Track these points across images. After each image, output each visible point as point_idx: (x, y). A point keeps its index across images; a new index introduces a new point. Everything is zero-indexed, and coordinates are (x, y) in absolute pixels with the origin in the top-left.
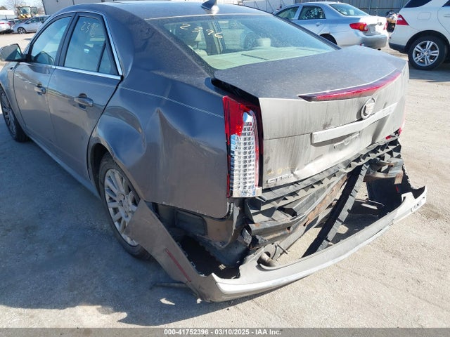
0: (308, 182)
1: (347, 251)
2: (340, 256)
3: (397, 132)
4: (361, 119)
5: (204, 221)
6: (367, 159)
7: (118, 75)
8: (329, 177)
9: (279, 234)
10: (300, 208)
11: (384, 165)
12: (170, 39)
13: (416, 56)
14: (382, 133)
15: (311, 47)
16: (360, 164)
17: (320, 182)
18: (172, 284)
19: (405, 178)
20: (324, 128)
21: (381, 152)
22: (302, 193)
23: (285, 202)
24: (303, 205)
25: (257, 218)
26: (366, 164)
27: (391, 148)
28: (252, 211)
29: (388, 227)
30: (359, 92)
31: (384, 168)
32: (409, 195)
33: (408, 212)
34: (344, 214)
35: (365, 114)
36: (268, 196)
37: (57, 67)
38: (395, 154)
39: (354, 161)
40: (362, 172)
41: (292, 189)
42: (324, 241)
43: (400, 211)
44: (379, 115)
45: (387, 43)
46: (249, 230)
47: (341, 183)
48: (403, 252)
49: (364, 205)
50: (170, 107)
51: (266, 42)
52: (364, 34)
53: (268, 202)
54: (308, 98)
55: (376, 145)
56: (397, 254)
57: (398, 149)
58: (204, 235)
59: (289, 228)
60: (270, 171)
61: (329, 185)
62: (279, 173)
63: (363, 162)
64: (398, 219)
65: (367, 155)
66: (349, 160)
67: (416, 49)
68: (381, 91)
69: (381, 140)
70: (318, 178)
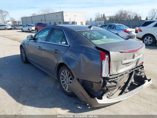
0: (120, 74)
1: (130, 95)
2: (128, 96)
3: (143, 63)
4: (134, 58)
5: (92, 84)
6: (135, 70)
7: (68, 45)
8: (125, 74)
9: (113, 88)
10: (118, 81)
11: (139, 71)
12: (83, 36)
13: (145, 41)
14: (138, 63)
15: (119, 39)
16: (133, 71)
17: (123, 75)
18: (81, 103)
19: (145, 76)
20: (125, 60)
21: (138, 68)
22: (119, 77)
23: (115, 79)
24: (119, 81)
25: (108, 83)
26: (135, 71)
27: (141, 67)
28: (107, 81)
29: (141, 89)
30: (133, 51)
31: (139, 73)
32: (147, 81)
33: (147, 86)
34: (129, 85)
35: (135, 57)
36: (111, 77)
37: (46, 42)
38: (142, 69)
39: (131, 70)
40: (133, 73)
41: (116, 76)
42: (124, 92)
43: (144, 85)
44: (138, 57)
45: (136, 37)
46: (106, 86)
47: (128, 76)
48: (146, 97)
49: (133, 83)
50: (85, 54)
51: (105, 37)
52: (128, 34)
53: (111, 79)
54: (121, 52)
55: (137, 66)
56: (144, 98)
57: (143, 67)
58: (92, 88)
59: (115, 87)
60: (111, 70)
61: (125, 76)
62: (114, 71)
63: (134, 70)
64: (144, 87)
65: (135, 68)
66: (130, 69)
67: (145, 39)
68: (139, 51)
69: (138, 65)
70: (123, 73)
